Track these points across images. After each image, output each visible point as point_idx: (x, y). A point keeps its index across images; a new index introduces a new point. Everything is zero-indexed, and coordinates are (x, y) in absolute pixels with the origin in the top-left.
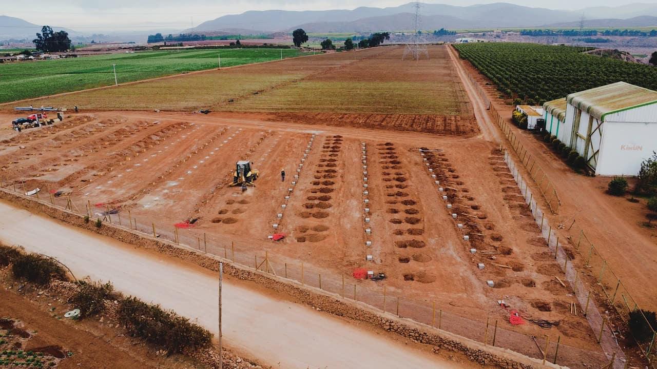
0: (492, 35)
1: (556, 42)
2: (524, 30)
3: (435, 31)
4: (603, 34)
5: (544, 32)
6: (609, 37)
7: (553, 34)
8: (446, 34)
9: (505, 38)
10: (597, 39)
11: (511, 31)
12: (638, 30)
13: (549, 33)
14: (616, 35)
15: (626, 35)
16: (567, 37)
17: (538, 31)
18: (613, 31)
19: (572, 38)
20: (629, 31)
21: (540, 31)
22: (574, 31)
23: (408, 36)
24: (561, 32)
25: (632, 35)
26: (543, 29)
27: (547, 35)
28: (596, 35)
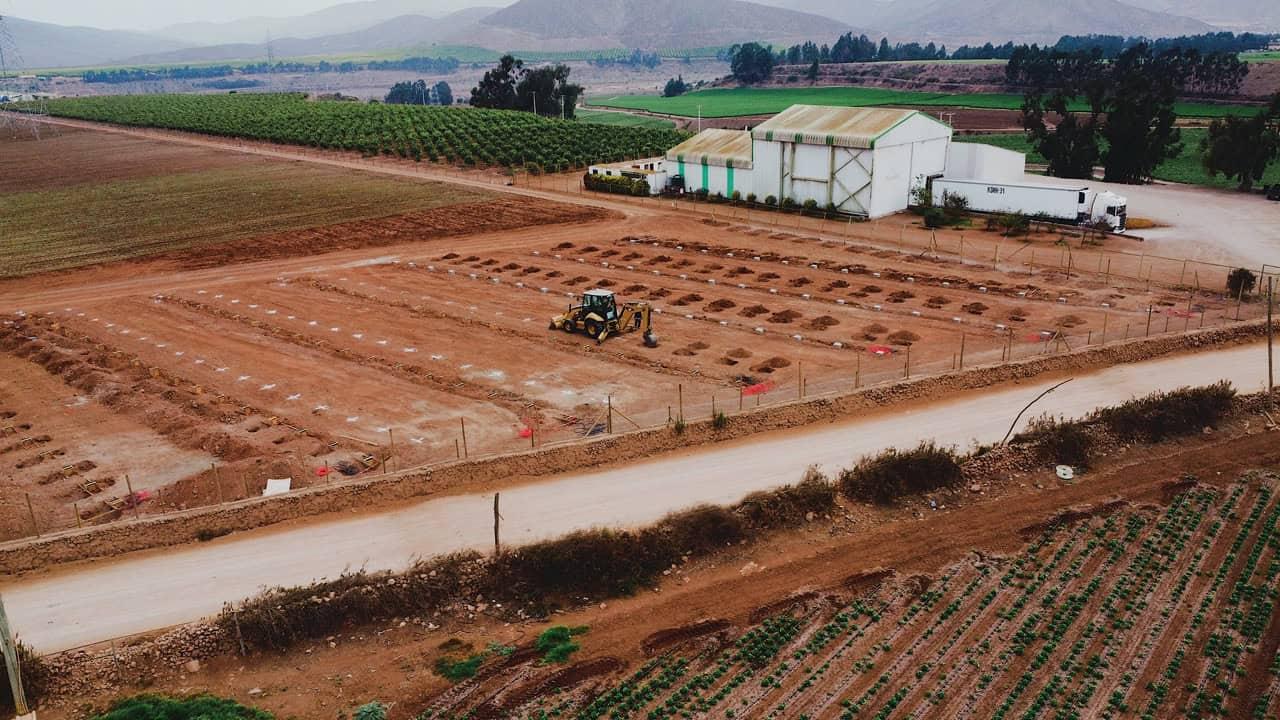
0: (17, 86)
2: (90, 72)
4: (243, 71)
5: (132, 73)
6: (256, 77)
7: (151, 78)
10: (237, 82)
11: (60, 75)
12: (301, 62)
13: (141, 76)
14: (267, 72)
16: (180, 81)
17: (118, 72)
18: (259, 66)
19: (189, 82)
20: (285, 64)
21: (123, 72)
22: (190, 68)
24: (166, 72)
25: (292, 71)
26: (128, 67)
27: (140, 80)
28: (231, 73)
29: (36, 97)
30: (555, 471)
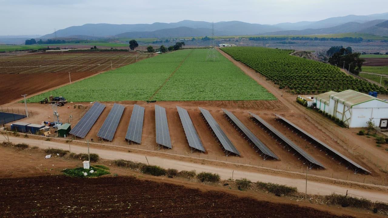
0: (234, 40)
1: (268, 44)
2: (251, 37)
3: (202, 38)
4: (291, 39)
5: (261, 38)
6: (294, 41)
7: (266, 40)
8: (208, 40)
9: (241, 42)
10: (289, 42)
11: (244, 38)
14: (298, 40)
15: (303, 40)
16: (273, 41)
18: (296, 38)
19: (276, 41)
20: (304, 37)
21: (259, 38)
22: (276, 37)
23: (187, 40)
24: (270, 38)
25: (306, 40)
26: (260, 36)
27: (263, 40)
28: (288, 40)
29: (231, 46)
30: (175, 159)
